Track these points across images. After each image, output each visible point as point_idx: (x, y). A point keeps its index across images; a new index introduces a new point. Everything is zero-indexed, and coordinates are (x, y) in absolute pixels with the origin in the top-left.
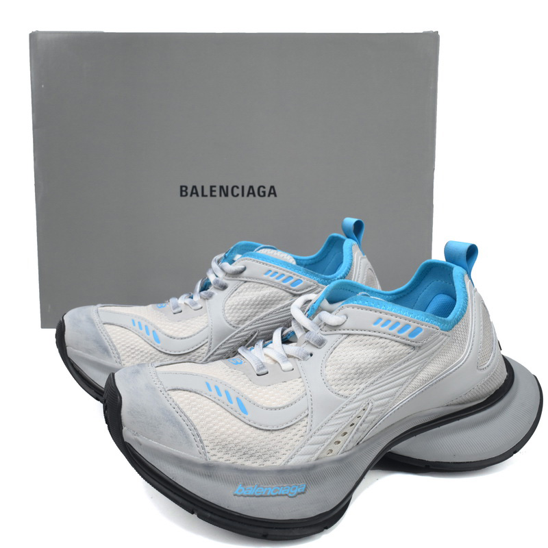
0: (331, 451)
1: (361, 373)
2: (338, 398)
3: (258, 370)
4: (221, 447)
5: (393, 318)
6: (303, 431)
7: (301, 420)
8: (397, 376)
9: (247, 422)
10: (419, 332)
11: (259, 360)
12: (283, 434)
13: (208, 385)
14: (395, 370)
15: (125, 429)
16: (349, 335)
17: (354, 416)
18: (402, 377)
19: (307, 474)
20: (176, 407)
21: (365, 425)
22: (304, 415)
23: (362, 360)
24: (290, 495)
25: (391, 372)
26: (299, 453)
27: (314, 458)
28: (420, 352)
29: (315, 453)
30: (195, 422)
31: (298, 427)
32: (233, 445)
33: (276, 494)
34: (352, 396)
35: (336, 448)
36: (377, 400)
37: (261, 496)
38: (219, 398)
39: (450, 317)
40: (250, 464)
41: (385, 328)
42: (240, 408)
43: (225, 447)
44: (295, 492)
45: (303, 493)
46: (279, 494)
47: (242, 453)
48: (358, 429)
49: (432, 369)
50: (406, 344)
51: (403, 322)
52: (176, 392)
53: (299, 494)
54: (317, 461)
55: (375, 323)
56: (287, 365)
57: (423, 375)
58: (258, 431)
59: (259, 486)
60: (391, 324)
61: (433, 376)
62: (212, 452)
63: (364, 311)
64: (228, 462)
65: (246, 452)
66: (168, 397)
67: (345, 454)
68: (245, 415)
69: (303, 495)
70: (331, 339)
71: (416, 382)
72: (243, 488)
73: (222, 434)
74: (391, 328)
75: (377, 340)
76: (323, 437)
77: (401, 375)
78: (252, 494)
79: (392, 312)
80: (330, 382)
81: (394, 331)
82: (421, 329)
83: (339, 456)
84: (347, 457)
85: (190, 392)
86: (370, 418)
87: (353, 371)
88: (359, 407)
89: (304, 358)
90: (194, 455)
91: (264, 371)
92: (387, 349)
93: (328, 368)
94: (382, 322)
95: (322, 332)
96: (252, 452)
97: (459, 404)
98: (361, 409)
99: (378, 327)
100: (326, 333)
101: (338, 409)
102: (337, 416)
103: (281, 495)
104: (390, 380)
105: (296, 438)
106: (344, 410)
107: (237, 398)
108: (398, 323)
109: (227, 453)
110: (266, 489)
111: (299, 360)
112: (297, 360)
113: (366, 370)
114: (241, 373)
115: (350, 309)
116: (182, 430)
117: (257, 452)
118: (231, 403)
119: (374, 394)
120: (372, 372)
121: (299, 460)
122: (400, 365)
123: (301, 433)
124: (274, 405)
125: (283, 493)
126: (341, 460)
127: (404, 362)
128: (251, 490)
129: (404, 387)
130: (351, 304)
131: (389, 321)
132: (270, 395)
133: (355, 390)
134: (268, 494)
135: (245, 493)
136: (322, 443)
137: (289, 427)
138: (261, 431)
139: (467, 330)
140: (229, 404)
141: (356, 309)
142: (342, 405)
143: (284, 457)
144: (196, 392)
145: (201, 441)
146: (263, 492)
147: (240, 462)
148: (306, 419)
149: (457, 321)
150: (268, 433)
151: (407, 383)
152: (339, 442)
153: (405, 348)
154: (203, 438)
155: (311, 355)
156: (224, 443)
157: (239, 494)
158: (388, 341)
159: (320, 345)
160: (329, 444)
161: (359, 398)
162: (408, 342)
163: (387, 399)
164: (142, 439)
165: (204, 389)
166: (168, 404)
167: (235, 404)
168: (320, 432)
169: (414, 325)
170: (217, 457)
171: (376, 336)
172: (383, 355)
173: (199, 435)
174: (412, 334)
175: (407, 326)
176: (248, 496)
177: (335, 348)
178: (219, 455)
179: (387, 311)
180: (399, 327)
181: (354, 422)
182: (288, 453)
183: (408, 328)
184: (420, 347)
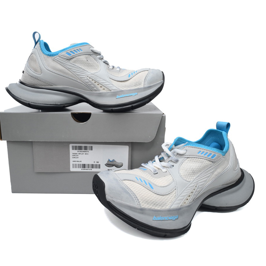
0: (185, 203)
1: (194, 172)
2: (186, 182)
3: (154, 172)
4: (145, 202)
5: (205, 151)
6: (174, 195)
7: (173, 191)
8: (207, 174)
9: (154, 192)
10: (215, 156)
11: (153, 168)
12: (167, 196)
13: (137, 178)
14: (206, 171)
15: (107, 196)
16: (188, 158)
17: (193, 189)
18: (209, 174)
19: (178, 211)
20: (126, 187)
21: (196, 193)
22: (174, 189)
23: (194, 167)
24: (173, 220)
25: (205, 172)
26: (174, 204)
27: (180, 206)
28: (215, 164)
29: (180, 203)
30: (135, 192)
31: (173, 194)
32: (150, 201)
33: (168, 219)
34: (191, 182)
35: (187, 202)
36: (200, 183)
37: (163, 220)
38: (142, 183)
39: (224, 150)
40: (157, 208)
41: (203, 155)
42: (151, 187)
43: (147, 202)
44: (175, 218)
45: (177, 219)
46: (169, 219)
47: (154, 204)
48: (194, 194)
49: (219, 170)
50: (210, 161)
51: (209, 152)
52: (125, 181)
53: (176, 219)
54: (181, 207)
55: (198, 153)
56: (164, 170)
57: (216, 173)
58: (158, 196)
59: (161, 217)
60: (204, 153)
61: (219, 173)
62: (142, 204)
63: (193, 148)
64: (149, 208)
65: (155, 204)
66: (123, 183)
67: (190, 204)
68: (153, 190)
69: (177, 220)
70: (180, 160)
71: (213, 176)
72: (156, 218)
73: (145, 196)
74: (205, 155)
75: (199, 159)
76: (182, 197)
77: (208, 173)
78: (159, 220)
79: (205, 149)
80: (182, 176)
81: (206, 156)
82: (216, 155)
83: (188, 205)
84: (191, 205)
85: (131, 181)
86: (198, 189)
87: (191, 172)
88: (194, 186)
89: (170, 167)
90: (135, 205)
91: (156, 172)
92: (204, 163)
93: (181, 171)
94: (201, 152)
95: (176, 157)
96: (157, 204)
97: (227, 184)
98: (195, 186)
99: (199, 154)
100: (178, 157)
101: (187, 186)
102: (187, 189)
103: (170, 220)
104: (204, 175)
105: (172, 198)
106: (189, 187)
107: (149, 183)
108: (207, 153)
109: (148, 204)
110: (164, 218)
111: (168, 168)
112: (167, 168)
113: (196, 171)
114: (147, 173)
115: (188, 148)
116: (130, 195)
117: (159, 203)
118: (147, 185)
119: (199, 181)
120: (198, 172)
121: (174, 206)
122: (208, 169)
123: (174, 196)
124: (163, 185)
125: (171, 219)
126: (189, 206)
127: (210, 168)
128: (159, 218)
129: (210, 177)
130: (188, 146)
131: (204, 152)
132: (161, 182)
133: (192, 179)
134: (165, 220)
135: (157, 219)
136: (182, 200)
137: (169, 194)
138: (159, 196)
139: (230, 156)
140: (146, 185)
141: (190, 148)
142: (188, 185)
143: (169, 205)
144: (133, 181)
145: (138, 200)
146: (163, 218)
147: (153, 208)
148: (175, 191)
149: (226, 152)
150: (162, 196)
151: (210, 176)
152: (187, 199)
153: (210, 162)
154: (138, 199)
155: (173, 166)
156: (146, 200)
157: (155, 220)
158: (204, 160)
159: (177, 162)
160: (185, 200)
161: (194, 182)
162: (211, 160)
163: (204, 182)
164: (115, 200)
165: (136, 180)
166: (123, 185)
167: (148, 185)
168: (181, 196)
169: (213, 154)
170: (144, 206)
171: (199, 158)
172: (202, 165)
173: (137, 197)
174: (212, 157)
175: (211, 154)
176: (158, 220)
177: (182, 163)
178: (145, 205)
179: (202, 148)
180: (208, 154)
181: (193, 191)
182: (170, 204)
183: (211, 155)
184: (215, 162)
